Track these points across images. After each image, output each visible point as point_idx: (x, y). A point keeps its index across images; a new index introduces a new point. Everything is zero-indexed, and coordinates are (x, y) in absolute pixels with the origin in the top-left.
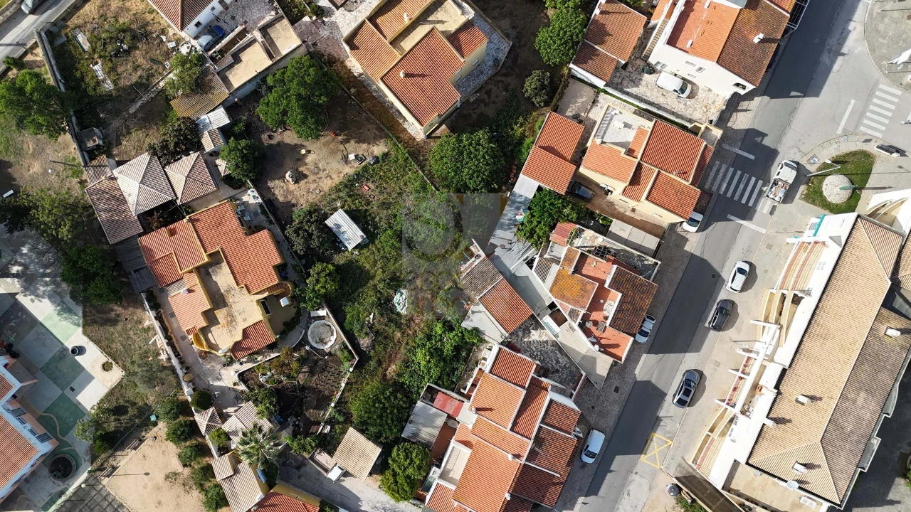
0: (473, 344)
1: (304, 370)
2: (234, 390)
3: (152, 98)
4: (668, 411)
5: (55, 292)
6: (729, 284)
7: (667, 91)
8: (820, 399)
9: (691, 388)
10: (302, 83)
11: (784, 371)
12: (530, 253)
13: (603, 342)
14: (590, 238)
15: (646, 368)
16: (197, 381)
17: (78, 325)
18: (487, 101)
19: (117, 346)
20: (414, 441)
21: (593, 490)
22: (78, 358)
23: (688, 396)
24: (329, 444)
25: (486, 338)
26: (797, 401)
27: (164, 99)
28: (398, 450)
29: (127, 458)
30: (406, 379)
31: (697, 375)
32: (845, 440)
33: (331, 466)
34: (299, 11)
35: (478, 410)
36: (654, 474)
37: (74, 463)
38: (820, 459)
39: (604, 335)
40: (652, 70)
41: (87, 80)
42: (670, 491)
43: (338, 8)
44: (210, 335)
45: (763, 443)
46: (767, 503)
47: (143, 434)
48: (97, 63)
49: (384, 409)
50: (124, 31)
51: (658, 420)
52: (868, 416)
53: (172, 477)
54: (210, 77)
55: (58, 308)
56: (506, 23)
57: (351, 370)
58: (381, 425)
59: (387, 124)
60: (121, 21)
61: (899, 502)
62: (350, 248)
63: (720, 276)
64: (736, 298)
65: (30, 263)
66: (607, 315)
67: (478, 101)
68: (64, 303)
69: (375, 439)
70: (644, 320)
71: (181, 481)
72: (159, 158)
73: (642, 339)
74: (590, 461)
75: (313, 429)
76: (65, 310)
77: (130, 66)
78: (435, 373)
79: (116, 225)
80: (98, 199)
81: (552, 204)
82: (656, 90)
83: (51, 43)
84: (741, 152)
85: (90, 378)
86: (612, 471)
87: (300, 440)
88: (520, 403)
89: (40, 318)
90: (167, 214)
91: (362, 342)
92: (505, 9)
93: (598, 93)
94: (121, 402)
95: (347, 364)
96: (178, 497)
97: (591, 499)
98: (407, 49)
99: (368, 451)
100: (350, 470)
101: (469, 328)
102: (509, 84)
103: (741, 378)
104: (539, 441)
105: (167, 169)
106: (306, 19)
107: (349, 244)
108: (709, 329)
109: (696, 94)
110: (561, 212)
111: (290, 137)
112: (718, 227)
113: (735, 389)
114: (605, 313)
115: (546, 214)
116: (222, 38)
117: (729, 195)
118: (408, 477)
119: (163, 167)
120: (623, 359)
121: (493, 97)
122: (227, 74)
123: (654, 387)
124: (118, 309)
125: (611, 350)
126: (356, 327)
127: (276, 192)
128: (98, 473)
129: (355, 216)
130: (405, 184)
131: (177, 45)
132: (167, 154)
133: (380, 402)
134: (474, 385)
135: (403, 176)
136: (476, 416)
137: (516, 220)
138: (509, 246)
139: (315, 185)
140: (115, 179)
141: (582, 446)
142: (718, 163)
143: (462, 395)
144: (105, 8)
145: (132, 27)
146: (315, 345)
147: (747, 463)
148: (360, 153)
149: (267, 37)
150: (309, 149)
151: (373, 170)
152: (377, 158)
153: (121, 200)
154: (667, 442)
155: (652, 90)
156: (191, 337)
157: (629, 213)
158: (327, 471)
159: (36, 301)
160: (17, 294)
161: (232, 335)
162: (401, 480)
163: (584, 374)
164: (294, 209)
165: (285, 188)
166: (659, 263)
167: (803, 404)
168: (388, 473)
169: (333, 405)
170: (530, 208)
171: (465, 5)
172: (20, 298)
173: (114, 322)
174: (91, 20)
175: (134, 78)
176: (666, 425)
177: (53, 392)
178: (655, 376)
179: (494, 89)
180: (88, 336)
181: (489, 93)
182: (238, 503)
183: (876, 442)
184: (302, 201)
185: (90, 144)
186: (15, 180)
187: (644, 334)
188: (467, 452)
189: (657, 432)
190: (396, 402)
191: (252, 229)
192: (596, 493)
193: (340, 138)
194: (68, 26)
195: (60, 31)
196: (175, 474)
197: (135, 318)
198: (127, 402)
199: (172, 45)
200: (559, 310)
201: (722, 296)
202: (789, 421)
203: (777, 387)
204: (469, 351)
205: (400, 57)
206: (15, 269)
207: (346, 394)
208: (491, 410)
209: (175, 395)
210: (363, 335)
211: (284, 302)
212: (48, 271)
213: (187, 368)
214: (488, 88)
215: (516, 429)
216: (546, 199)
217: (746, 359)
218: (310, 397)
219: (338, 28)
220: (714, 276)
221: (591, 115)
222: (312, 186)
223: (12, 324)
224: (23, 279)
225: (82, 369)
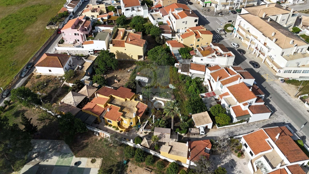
3: (60, 90)
5: (56, 152)
17: (73, 156)
19: (93, 152)
21: (268, 94)
22: (79, 166)
27: (65, 86)
31: (252, 62)
32: (290, 36)
36: (274, 82)
48: (37, 93)
51: (258, 73)
55: (60, 156)
59: (132, 62)
60: (40, 82)
64: (239, 48)
65: (40, 150)
68: (62, 153)
76: (64, 155)
77: (49, 88)
79: (71, 111)
85: (89, 169)
86: (265, 87)
88: (225, 70)
89: (55, 164)
94: (108, 168)
97: (270, 96)
99: (204, 115)
101: (195, 78)
105: (79, 93)
108: (243, 55)
111: (110, 76)
114: (219, 53)
119: (77, 92)
124: (86, 141)
137: (180, 57)
138: (184, 62)
140: (63, 102)
144: (33, 82)
147: (283, 49)
148: (130, 69)
150: (116, 75)
153: (68, 105)
154: (266, 75)
158: (199, 134)
159: (50, 160)
160: (39, 163)
165: (117, 84)
167: (274, 35)
170: (181, 54)
172: (43, 163)
173: (87, 145)
175: (52, 89)
176: (261, 73)
178: (245, 67)
180: (79, 157)
184: (124, 84)
192: (270, 94)
193: (123, 70)
197: (94, 140)
198: (110, 167)
199: (59, 79)
201: (237, 50)
202: (277, 39)
203: (266, 37)
206: (34, 156)
212: (50, 147)
214: (148, 48)
215: (232, 74)
220: (230, 48)
222: (124, 80)
224: (40, 156)
225: (84, 168)
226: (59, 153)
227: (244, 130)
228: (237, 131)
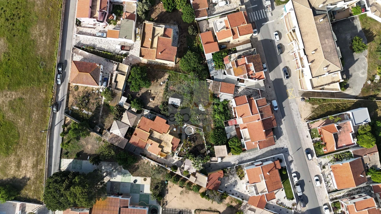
0: (227, 104)
1: (192, 143)
2: (180, 160)
3: (103, 108)
4: (286, 82)
5: (118, 172)
6: (276, 40)
7: (224, 6)
8: (317, 49)
9: (287, 72)
10: (138, 74)
11: (304, 50)
12: (223, 72)
13: (257, 77)
14: (234, 56)
15: (272, 76)
16: (169, 165)
17: (130, 175)
18: (183, 44)
19: (143, 173)
20: (232, 137)
21: (283, 115)
22: (137, 183)
23: (288, 74)
24: (212, 155)
25: (229, 100)
26: (312, 54)
27: (106, 105)
28: (230, 142)
29: (168, 197)
30: (218, 125)
31: (286, 68)
32: (330, 54)
33: (217, 159)
34: (121, 59)
35: (241, 117)
36: (295, 100)
37: (156, 208)
38: (328, 63)
39: (256, 76)
40: (216, 4)
41: (84, 116)
42: (302, 101)
43: (129, 51)
44: (164, 151)
45: (313, 70)
46: (325, 83)
47: (167, 188)
48: (83, 111)
49: (219, 135)
50: (83, 98)
51: (285, 86)
52: (331, 44)
53: (182, 193)
54: (114, 91)
55: (122, 175)
56: (172, 22)
57: (203, 133)
58: (221, 140)
59: (163, 69)
60: (80, 96)
61: (358, 59)
62: (179, 105)
63: (272, 40)
64: (280, 42)
65: (107, 170)
66: (253, 70)
67: (180, 45)
68: (122, 173)
69: (222, 144)
70: (263, 65)
71: (185, 192)
72: (118, 120)
73: (266, 70)
74: (277, 109)
75: (206, 154)
76: (124, 174)
77: (91, 105)
78: (223, 118)
79: (121, 143)
80: (112, 141)
81: (218, 55)
82: (220, 8)
83: (69, 115)
84: (253, 6)
85: (144, 185)
86: (284, 107)
87: (205, 158)
88: (249, 107)
89: (120, 181)
90: (131, 131)
91: (200, 125)
92: (169, 18)
93: (207, 20)
94: (155, 185)
95: (201, 133)
96: (187, 196)
97: (285, 118)
98: (156, 47)
99: (223, 148)
100: (222, 156)
101: (223, 101)
102: (184, 35)
103: (296, 60)
104: (260, 112)
105: (122, 121)
106: (124, 59)
107: (178, 104)
108: (280, 55)
109: (231, 1)
110: (222, 56)
111: (143, 90)
112: (262, 29)
113: (297, 64)
114: (252, 70)
115: (219, 59)
116: (108, 80)
117: (258, 19)
118: (237, 146)
119: (121, 121)
120: (265, 78)
121: (183, 42)
122: (117, 87)
123: (278, 79)
124: (137, 164)
125: (260, 78)
126: (196, 122)
127: (151, 106)
128: (164, 206)
129: (174, 96)
130: (179, 79)
131: (98, 90)
132: (119, 117)
133: (216, 135)
134: (235, 113)
135: (177, 78)
136: (241, 118)
137: (213, 66)
138: (216, 74)
139: (159, 97)
140: (112, 133)
141: (272, 107)
142: (249, 13)
143: (234, 118)
144: (74, 96)
145: (84, 95)
146: (190, 135)
147: (313, 78)
148: (163, 81)
149: (119, 71)
150: (150, 90)
151: (169, 82)
152: (168, 79)
153: (117, 137)
154: (292, 90)
155: (220, 9)
156: (159, 156)
157: (238, 43)
158: (217, 161)
159: (116, 178)
160: (110, 180)
161: (169, 147)
162: (236, 148)
163: (259, 89)
164: (158, 107)
165: (152, 104)
166: (255, 48)
167: (314, 53)
168: (232, 150)
169: (206, 145)
170: (214, 61)
171: (160, 25)
172: (112, 180)
173: (138, 168)
174: (73, 101)
175: (95, 107)
176: (288, 86)
177: (137, 196)
178: (276, 76)
179: (182, 39)
180: (135, 176)
181: (181, 41)
182: (203, 184)
183: (338, 48)
184: (159, 103)
185: (98, 130)
186: (87, 153)
187: (265, 68)
188: (246, 130)
189: (288, 89)
190: (220, 131)
191: (153, 119)
192: (285, 116)
193: (155, 81)
194: (69, 107)
195: (68, 110)
196: (182, 191)
197: (142, 163)
198: (157, 184)
199: (97, 92)
200: (241, 79)
201: (277, 44)
202: (314, 60)
203: (305, 54)
204: (227, 106)
205: (156, 50)
206: (105, 174)
207: (207, 140)
208: (244, 114)
209: (167, 173)
210: (199, 123)
211: (175, 130)
212: (113, 168)
213: (164, 164)
214: (180, 41)
215: (253, 114)
216: (216, 55)
217: (294, 55)
218: (199, 148)
219: (133, 56)
220: (271, 41)
221: (210, 27)
222: (158, 98)
223: (114, 188)
224: (108, 175)
225: (140, 185)
226: (120, 173)
227: (251, 156)
228: (245, 157)
